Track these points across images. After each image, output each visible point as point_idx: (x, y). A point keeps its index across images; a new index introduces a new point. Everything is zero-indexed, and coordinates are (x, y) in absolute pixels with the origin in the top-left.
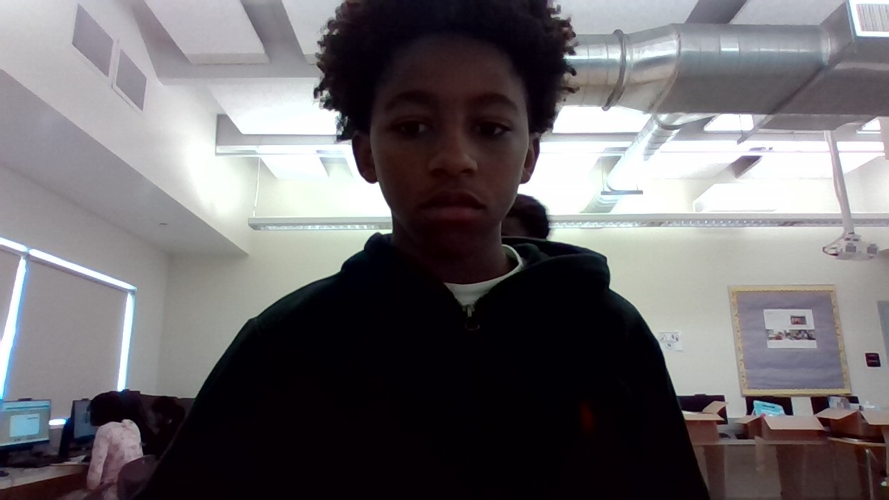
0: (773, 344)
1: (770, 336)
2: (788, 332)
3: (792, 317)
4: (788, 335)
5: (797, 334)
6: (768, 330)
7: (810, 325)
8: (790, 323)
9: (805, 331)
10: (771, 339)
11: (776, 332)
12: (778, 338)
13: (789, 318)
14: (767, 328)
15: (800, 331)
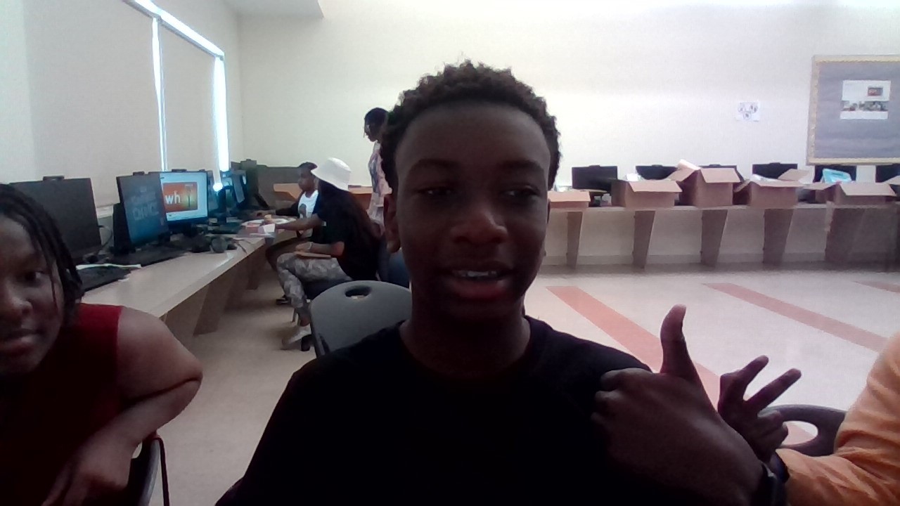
0: (846, 116)
1: (845, 107)
2: (863, 103)
3: (870, 89)
4: (862, 106)
5: (871, 106)
6: (844, 102)
7: (886, 96)
8: (866, 94)
9: (879, 103)
10: (845, 110)
11: (851, 104)
12: (852, 109)
13: (867, 88)
14: (843, 99)
15: (874, 103)
